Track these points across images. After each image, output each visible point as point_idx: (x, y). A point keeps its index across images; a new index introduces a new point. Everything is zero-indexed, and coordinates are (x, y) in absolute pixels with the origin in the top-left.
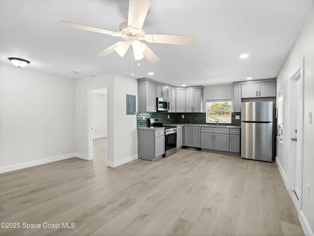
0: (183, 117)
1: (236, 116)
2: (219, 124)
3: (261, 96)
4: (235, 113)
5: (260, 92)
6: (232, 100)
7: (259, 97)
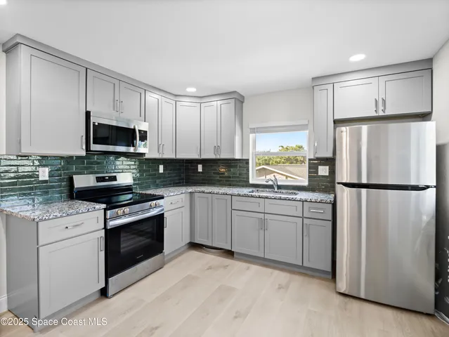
2: (279, 187)
3: (389, 112)
4: (318, 159)
5: (384, 101)
6: (311, 126)
7: (381, 113)
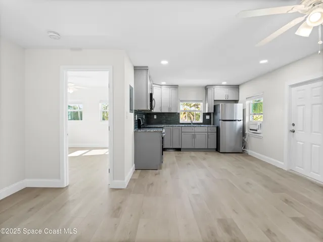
0: (155, 117)
1: (207, 116)
3: (229, 99)
4: (206, 113)
5: (228, 96)
7: (227, 99)
